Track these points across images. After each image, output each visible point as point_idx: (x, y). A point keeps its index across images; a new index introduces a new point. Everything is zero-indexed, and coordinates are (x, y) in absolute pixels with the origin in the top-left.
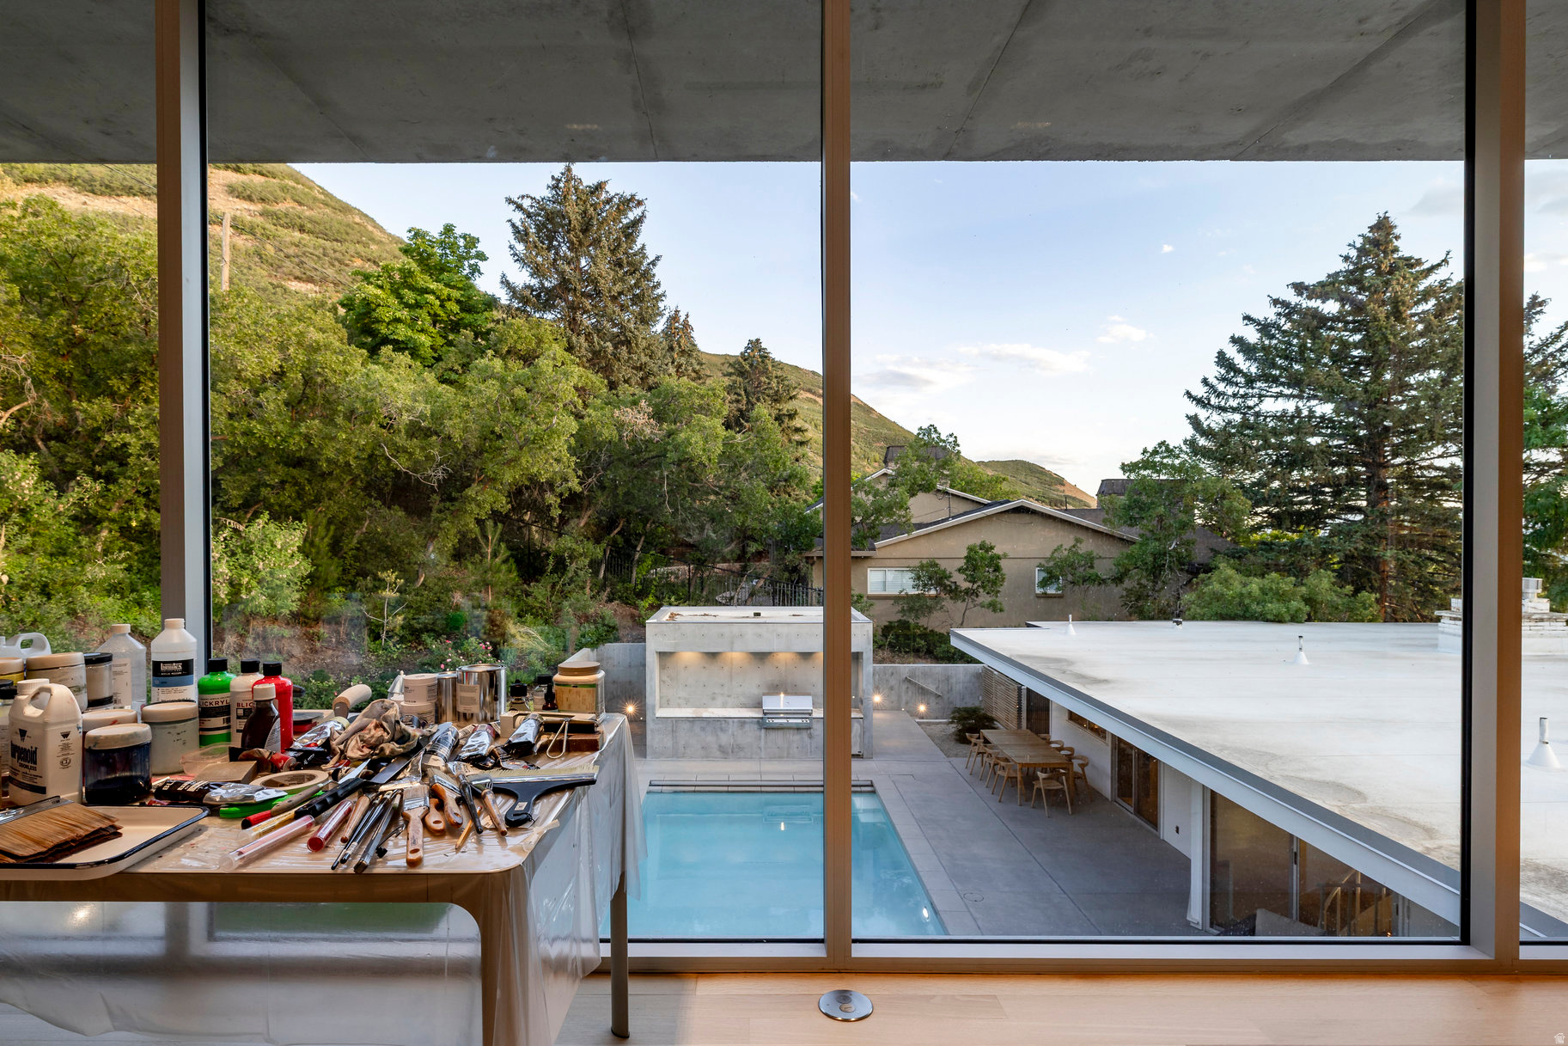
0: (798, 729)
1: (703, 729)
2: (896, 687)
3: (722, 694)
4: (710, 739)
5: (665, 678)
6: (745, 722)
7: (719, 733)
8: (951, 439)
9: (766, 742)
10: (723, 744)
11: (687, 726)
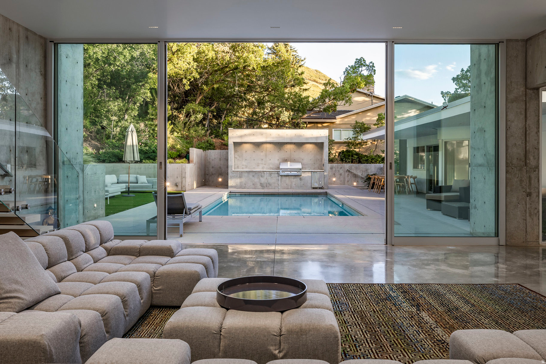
0: (295, 176)
1: (253, 176)
2: (343, 174)
3: (262, 164)
4: (256, 180)
5: (236, 156)
6: (272, 173)
7: (261, 178)
8: (371, 65)
9: (281, 182)
10: (262, 183)
11: (246, 174)
